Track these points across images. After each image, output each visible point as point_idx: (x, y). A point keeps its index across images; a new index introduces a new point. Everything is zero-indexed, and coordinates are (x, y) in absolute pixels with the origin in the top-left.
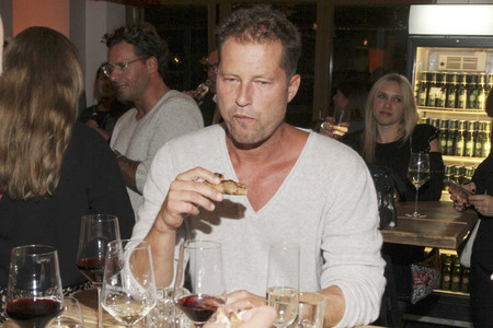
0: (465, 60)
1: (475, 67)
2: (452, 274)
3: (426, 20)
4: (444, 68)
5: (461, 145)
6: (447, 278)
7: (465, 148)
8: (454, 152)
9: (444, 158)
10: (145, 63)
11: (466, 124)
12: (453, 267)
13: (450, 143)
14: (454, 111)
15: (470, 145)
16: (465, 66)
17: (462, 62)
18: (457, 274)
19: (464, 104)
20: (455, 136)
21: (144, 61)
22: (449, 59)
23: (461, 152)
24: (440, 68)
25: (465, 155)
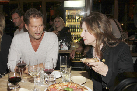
0: (76, 12)
1: (78, 13)
2: (77, 57)
3: (67, 4)
4: (72, 14)
5: (77, 30)
6: (76, 58)
7: (78, 31)
8: (75, 32)
9: (71, 33)
10: (21, 17)
11: (77, 26)
12: (77, 56)
13: (74, 30)
14: (75, 23)
15: (79, 30)
16: (76, 13)
17: (75, 13)
18: (78, 57)
19: (77, 22)
20: (75, 28)
21: (20, 17)
22: (72, 12)
23: (77, 32)
24: (71, 14)
25: (78, 32)
